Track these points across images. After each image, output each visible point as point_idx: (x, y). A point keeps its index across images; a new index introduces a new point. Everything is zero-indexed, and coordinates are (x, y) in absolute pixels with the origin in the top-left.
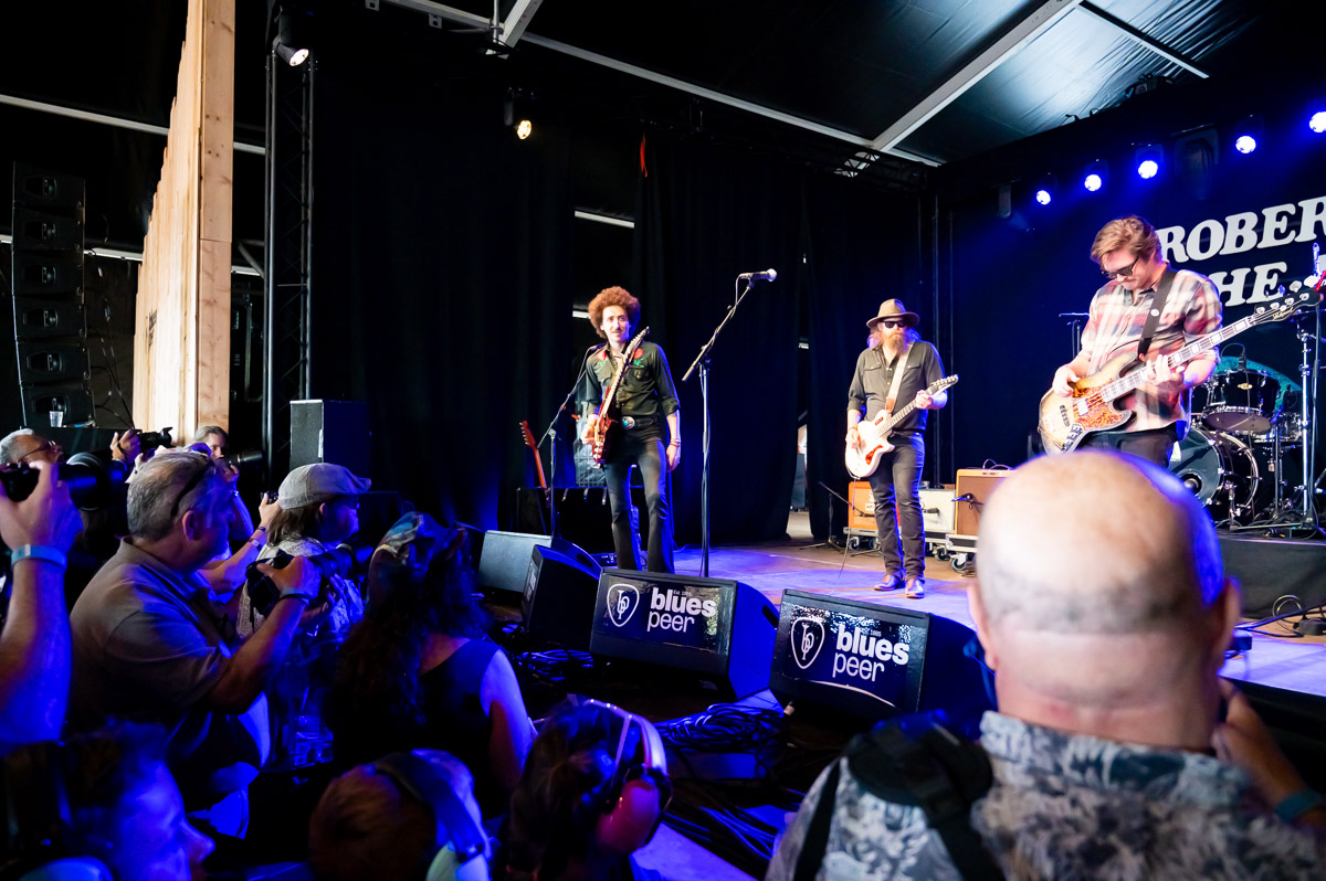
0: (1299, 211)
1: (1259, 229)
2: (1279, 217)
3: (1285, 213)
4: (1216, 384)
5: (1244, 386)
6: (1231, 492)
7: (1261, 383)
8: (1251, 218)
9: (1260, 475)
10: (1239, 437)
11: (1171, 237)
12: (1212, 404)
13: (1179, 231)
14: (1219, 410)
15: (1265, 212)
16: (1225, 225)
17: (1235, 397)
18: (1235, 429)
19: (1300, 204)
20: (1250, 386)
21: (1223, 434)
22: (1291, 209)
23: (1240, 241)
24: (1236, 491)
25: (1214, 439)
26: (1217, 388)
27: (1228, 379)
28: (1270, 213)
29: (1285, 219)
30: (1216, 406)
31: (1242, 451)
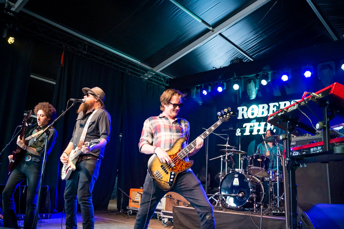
0: (279, 105)
1: (268, 110)
2: (274, 107)
3: (275, 105)
4: (251, 158)
5: (259, 160)
6: (255, 198)
7: (264, 159)
8: (266, 106)
9: (264, 192)
10: (258, 178)
11: (243, 110)
12: (249, 166)
13: (245, 108)
14: (252, 168)
15: (270, 104)
16: (259, 107)
17: (257, 164)
18: (257, 175)
19: (280, 103)
20: (261, 160)
21: (253, 177)
22: (277, 104)
23: (263, 113)
24: (256, 197)
25: (249, 178)
26: (251, 160)
27: (254, 157)
28: (271, 105)
29: (275, 107)
30: (250, 166)
31: (259, 183)
